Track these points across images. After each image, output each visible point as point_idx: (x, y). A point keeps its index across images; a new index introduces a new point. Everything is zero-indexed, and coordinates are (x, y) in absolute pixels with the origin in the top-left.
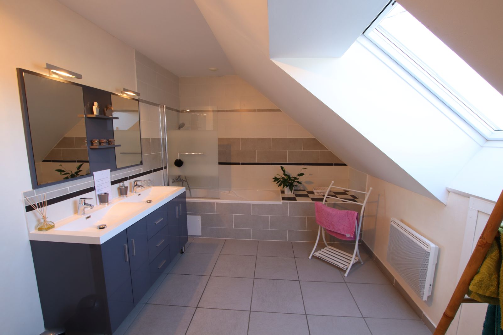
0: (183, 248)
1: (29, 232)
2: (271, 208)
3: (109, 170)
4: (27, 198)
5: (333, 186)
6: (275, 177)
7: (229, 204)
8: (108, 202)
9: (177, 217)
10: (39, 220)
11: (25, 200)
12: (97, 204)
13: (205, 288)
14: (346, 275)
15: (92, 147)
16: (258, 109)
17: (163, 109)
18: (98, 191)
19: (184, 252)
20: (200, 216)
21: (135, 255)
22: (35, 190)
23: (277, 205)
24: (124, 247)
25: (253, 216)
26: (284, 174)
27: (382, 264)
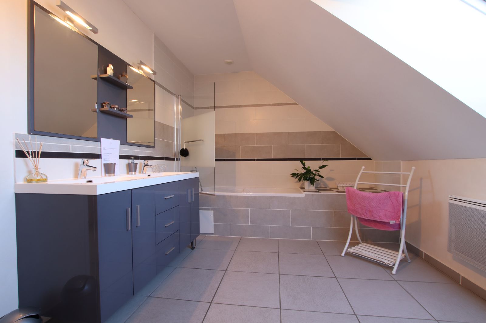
0: (194, 240)
1: (15, 182)
2: (292, 201)
3: (119, 141)
4: (20, 141)
5: (364, 172)
7: (245, 197)
8: (114, 173)
9: (190, 201)
10: (30, 172)
11: (16, 142)
12: (102, 175)
13: (221, 282)
14: (394, 272)
15: (102, 109)
16: (273, 103)
17: (178, 99)
18: (104, 159)
19: (194, 248)
20: (212, 211)
21: (139, 225)
22: (30, 136)
23: (299, 198)
24: (127, 211)
25: (272, 210)
26: (303, 168)
27: (436, 260)
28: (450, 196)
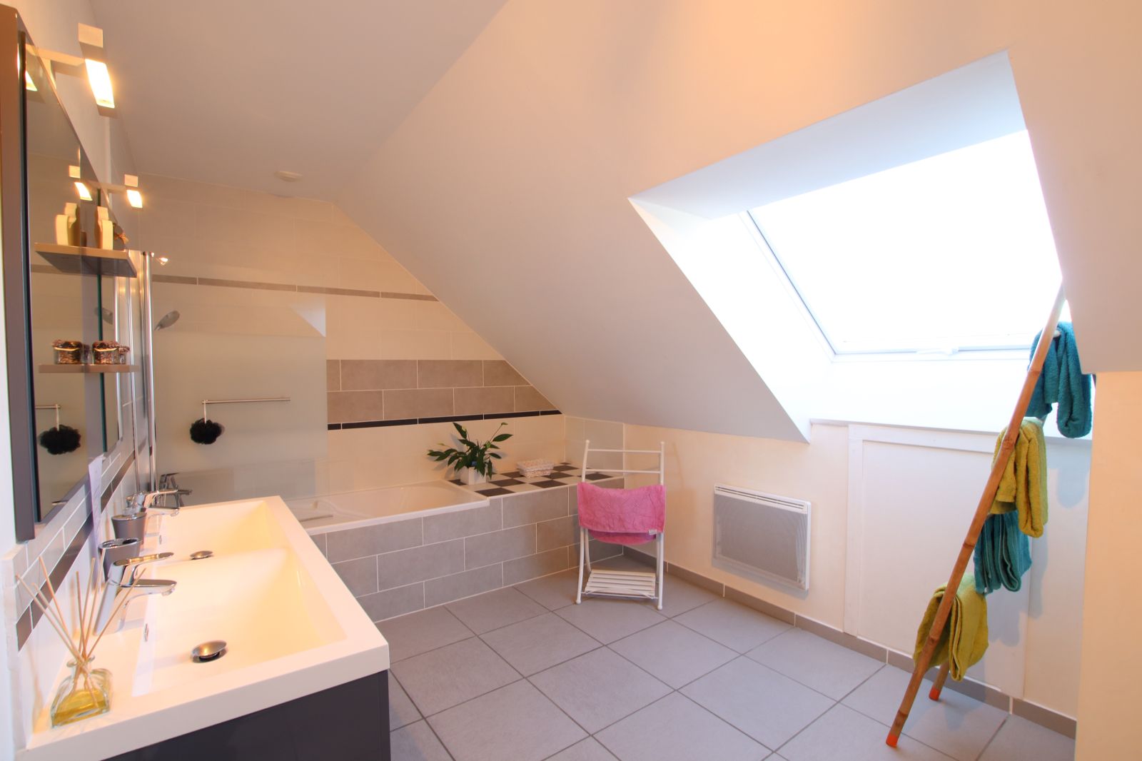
2: (467, 521)
4: (22, 579)
5: (591, 450)
6: (430, 451)
7: (364, 530)
14: (660, 607)
16: (384, 291)
22: (26, 547)
23: (479, 510)
25: (428, 546)
26: (461, 441)
27: (689, 572)
28: (715, 485)
